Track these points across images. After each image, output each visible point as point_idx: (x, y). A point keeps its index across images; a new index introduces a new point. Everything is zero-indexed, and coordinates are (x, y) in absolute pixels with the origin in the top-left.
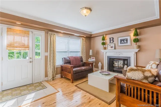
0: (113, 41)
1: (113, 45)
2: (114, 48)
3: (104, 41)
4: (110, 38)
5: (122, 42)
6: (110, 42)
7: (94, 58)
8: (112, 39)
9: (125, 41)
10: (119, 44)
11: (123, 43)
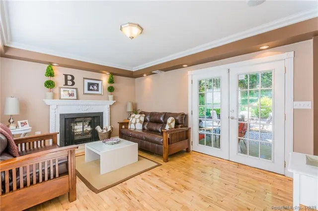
0: (73, 84)
1: (73, 90)
2: (75, 97)
3: (52, 79)
4: (66, 76)
5: (91, 88)
6: (66, 84)
7: (25, 124)
8: (69, 78)
9: (95, 87)
10: (86, 91)
11: (91, 90)
